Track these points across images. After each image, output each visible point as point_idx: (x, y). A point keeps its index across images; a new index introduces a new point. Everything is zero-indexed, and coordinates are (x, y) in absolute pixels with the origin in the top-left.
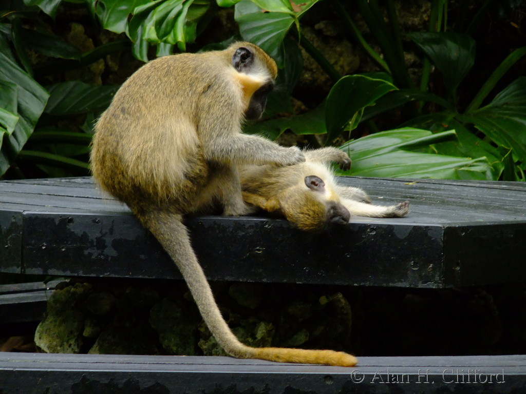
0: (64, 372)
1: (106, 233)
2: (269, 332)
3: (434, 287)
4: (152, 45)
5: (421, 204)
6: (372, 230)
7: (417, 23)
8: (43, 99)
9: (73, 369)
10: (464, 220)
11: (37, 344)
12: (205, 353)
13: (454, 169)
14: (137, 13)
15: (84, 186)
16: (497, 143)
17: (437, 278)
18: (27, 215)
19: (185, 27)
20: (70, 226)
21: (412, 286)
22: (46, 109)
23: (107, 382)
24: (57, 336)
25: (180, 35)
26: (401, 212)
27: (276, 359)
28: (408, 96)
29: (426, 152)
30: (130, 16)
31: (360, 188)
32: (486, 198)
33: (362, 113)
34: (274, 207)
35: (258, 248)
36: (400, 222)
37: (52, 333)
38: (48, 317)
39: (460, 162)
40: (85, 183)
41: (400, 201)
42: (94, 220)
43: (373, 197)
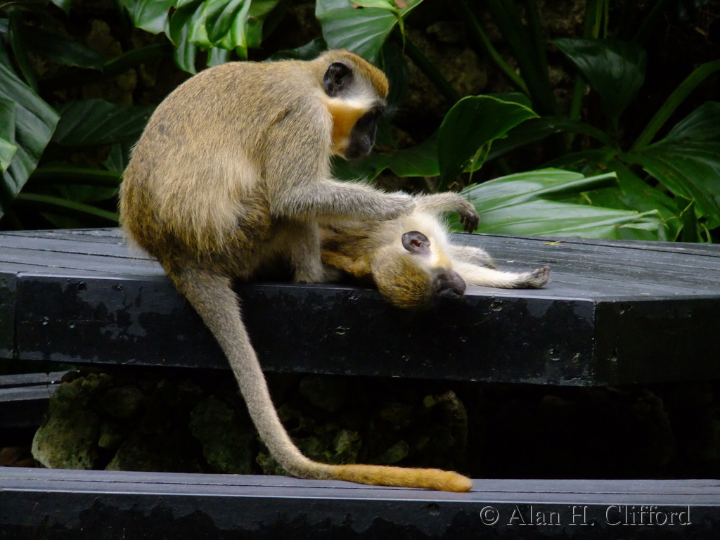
0: (70, 493)
1: (131, 305)
2: (353, 443)
3: (581, 385)
4: (202, 50)
5: (565, 272)
6: (497, 305)
7: (566, 27)
8: (51, 122)
9: (82, 490)
10: (624, 293)
11: (35, 457)
12: (265, 471)
13: (613, 227)
14: (180, 6)
15: (104, 240)
16: (674, 191)
17: (585, 373)
18: (23, 277)
19: (247, 25)
20: (82, 295)
21: (551, 383)
22: (55, 135)
23: (128, 508)
24: (62, 446)
25: (240, 36)
26: (538, 281)
27: (364, 480)
28: (552, 127)
29: (576, 202)
30: (172, 10)
31: (482, 248)
32: (656, 264)
33: (489, 149)
34: (363, 271)
35: (339, 328)
36: (536, 295)
37: (56, 441)
38: (51, 419)
39: (622, 216)
40: (105, 237)
41: (537, 267)
42: (115, 287)
43: (499, 260)
